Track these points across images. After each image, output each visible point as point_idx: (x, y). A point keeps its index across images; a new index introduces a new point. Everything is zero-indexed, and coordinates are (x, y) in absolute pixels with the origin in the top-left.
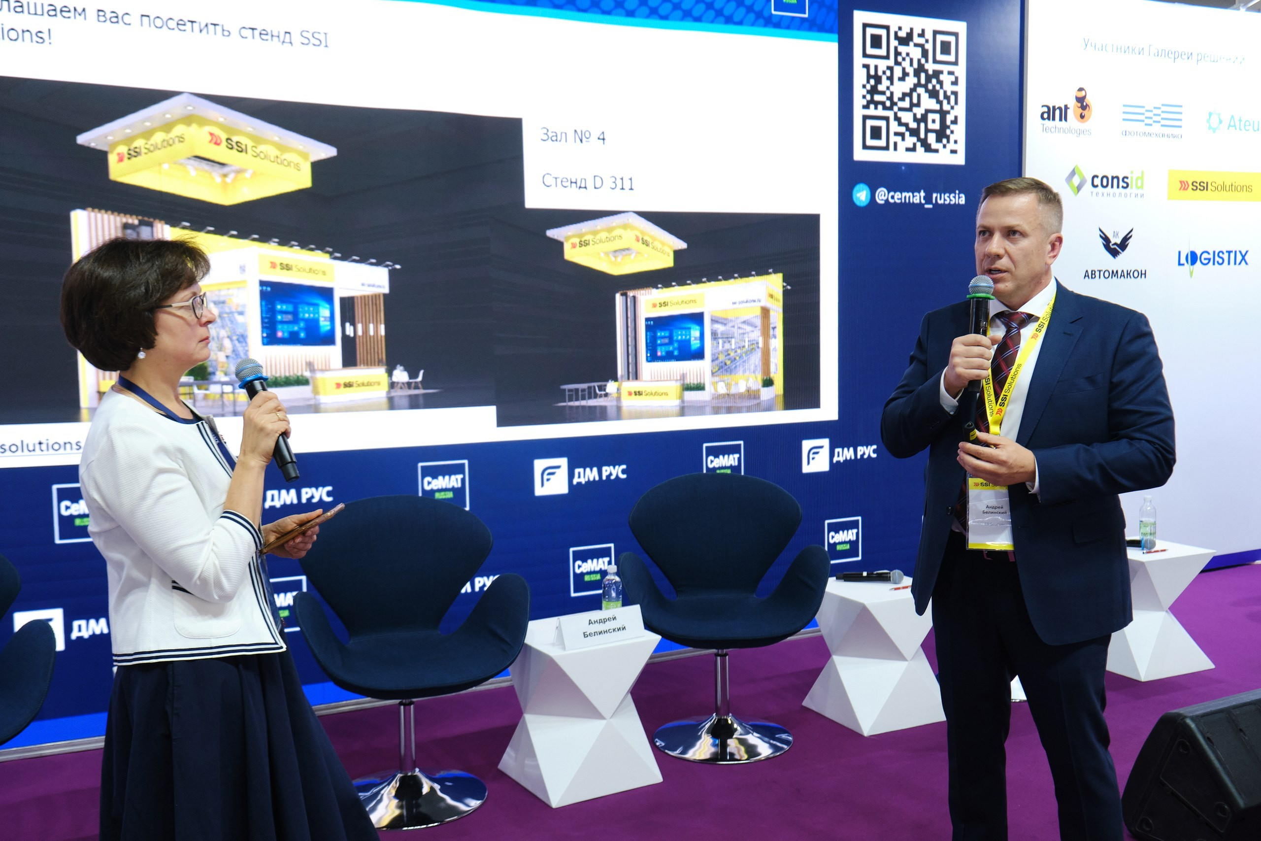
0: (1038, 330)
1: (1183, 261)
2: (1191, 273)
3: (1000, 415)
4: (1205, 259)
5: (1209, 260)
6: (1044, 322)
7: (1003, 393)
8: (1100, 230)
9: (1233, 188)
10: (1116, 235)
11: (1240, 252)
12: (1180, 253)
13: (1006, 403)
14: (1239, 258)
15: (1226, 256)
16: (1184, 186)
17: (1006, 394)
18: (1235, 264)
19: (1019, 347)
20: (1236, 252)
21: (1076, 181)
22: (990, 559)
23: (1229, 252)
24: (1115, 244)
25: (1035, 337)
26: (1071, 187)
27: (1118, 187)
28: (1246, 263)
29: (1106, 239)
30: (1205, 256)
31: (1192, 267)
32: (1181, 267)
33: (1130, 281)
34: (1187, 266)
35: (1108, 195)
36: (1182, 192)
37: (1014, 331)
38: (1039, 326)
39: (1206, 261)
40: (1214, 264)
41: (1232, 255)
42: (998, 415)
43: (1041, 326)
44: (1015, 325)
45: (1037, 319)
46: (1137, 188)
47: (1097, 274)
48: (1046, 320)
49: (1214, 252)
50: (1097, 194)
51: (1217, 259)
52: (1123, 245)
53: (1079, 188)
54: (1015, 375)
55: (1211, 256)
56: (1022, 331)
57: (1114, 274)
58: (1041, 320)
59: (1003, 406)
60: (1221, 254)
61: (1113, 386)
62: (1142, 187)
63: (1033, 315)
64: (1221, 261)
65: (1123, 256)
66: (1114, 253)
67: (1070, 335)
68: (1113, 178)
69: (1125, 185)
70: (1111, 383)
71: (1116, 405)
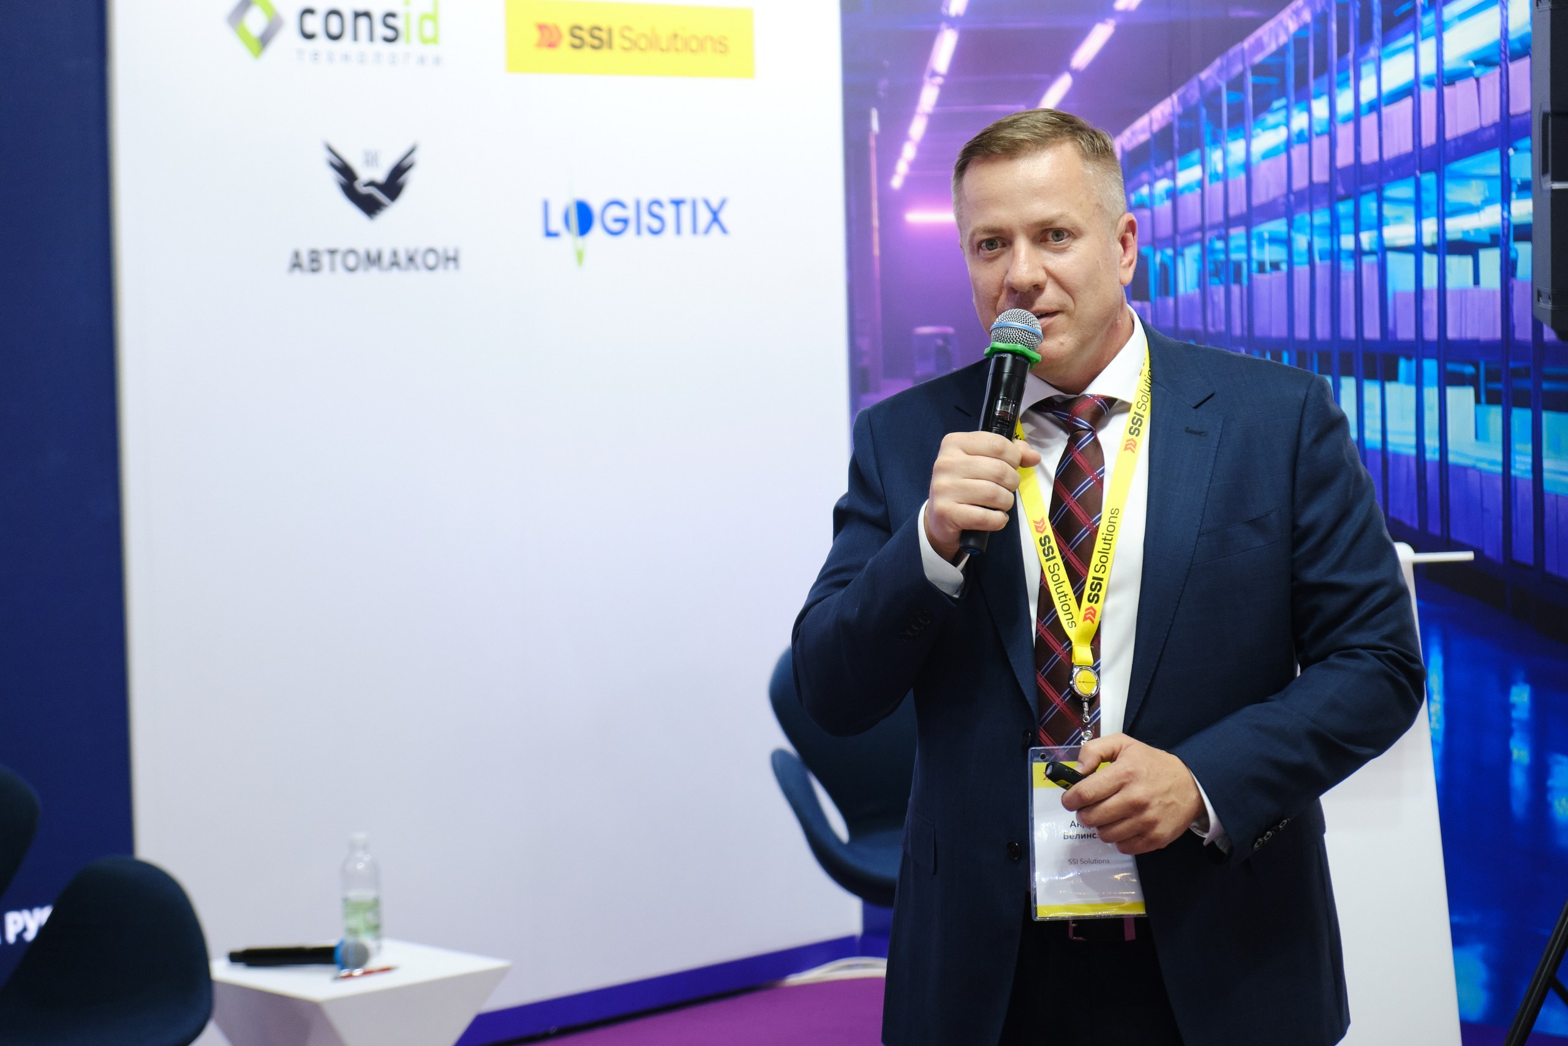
0: (1134, 431)
1: (557, 224)
2: (580, 256)
3: (1093, 622)
4: (617, 220)
5: (625, 221)
6: (1140, 412)
7: (1092, 573)
8: (331, 150)
9: (678, 43)
10: (371, 159)
11: (707, 203)
12: (546, 205)
13: (1102, 594)
14: (704, 216)
15: (669, 213)
16: (548, 37)
17: (1099, 575)
18: (695, 230)
19: (1103, 471)
20: (694, 204)
21: (255, 20)
22: (1081, 938)
23: (677, 203)
24: (372, 184)
25: (1130, 446)
26: (244, 36)
27: (371, 39)
28: (724, 231)
29: (346, 173)
30: (615, 211)
31: (580, 241)
32: (552, 241)
33: (415, 278)
34: (569, 240)
35: (346, 57)
36: (546, 52)
37: (1086, 439)
38: (1133, 423)
39: (617, 227)
40: (639, 232)
41: (686, 210)
42: (1089, 621)
43: (1137, 421)
44: (1083, 423)
45: (1125, 407)
46: (424, 41)
47: (325, 259)
48: (1144, 407)
49: (638, 204)
50: (316, 55)
51: (646, 219)
52: (393, 186)
53: (265, 40)
54: (1110, 533)
55: (630, 213)
56: (1102, 436)
57: (373, 260)
58: (1134, 409)
59: (1096, 602)
60: (656, 209)
61: (1298, 535)
62: (434, 40)
63: (1114, 400)
64: (656, 224)
65: (394, 212)
66: (369, 206)
67: (1200, 433)
68: (357, 15)
69: (390, 33)
70: (1295, 527)
71: (1313, 575)
